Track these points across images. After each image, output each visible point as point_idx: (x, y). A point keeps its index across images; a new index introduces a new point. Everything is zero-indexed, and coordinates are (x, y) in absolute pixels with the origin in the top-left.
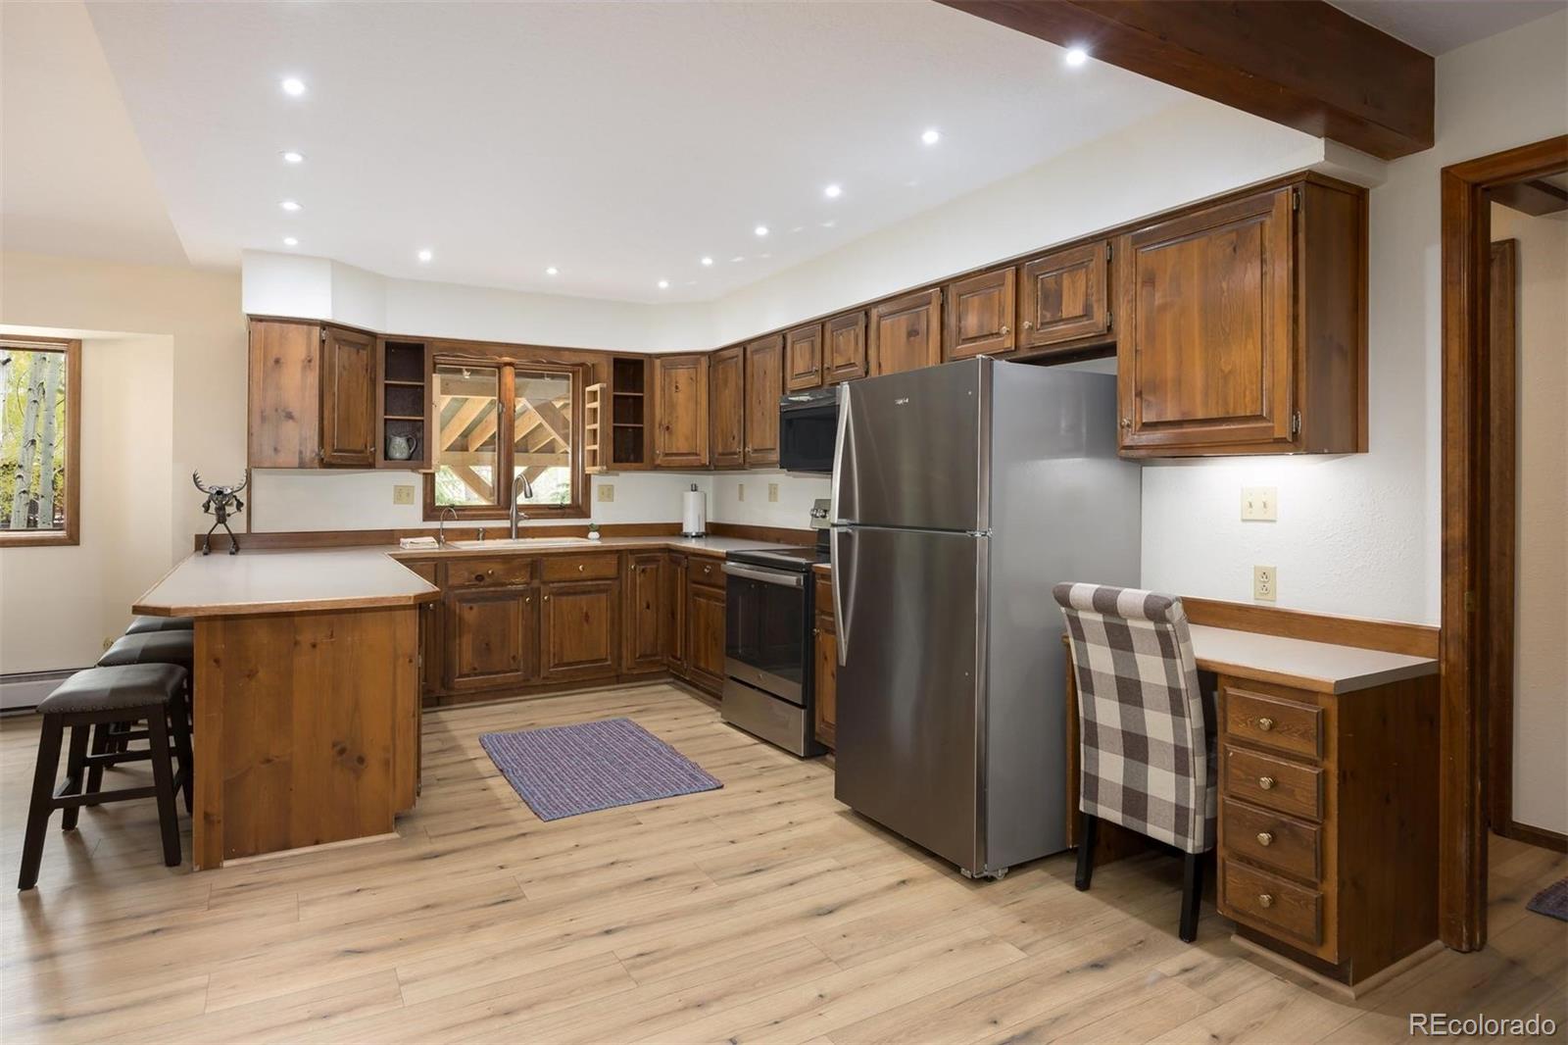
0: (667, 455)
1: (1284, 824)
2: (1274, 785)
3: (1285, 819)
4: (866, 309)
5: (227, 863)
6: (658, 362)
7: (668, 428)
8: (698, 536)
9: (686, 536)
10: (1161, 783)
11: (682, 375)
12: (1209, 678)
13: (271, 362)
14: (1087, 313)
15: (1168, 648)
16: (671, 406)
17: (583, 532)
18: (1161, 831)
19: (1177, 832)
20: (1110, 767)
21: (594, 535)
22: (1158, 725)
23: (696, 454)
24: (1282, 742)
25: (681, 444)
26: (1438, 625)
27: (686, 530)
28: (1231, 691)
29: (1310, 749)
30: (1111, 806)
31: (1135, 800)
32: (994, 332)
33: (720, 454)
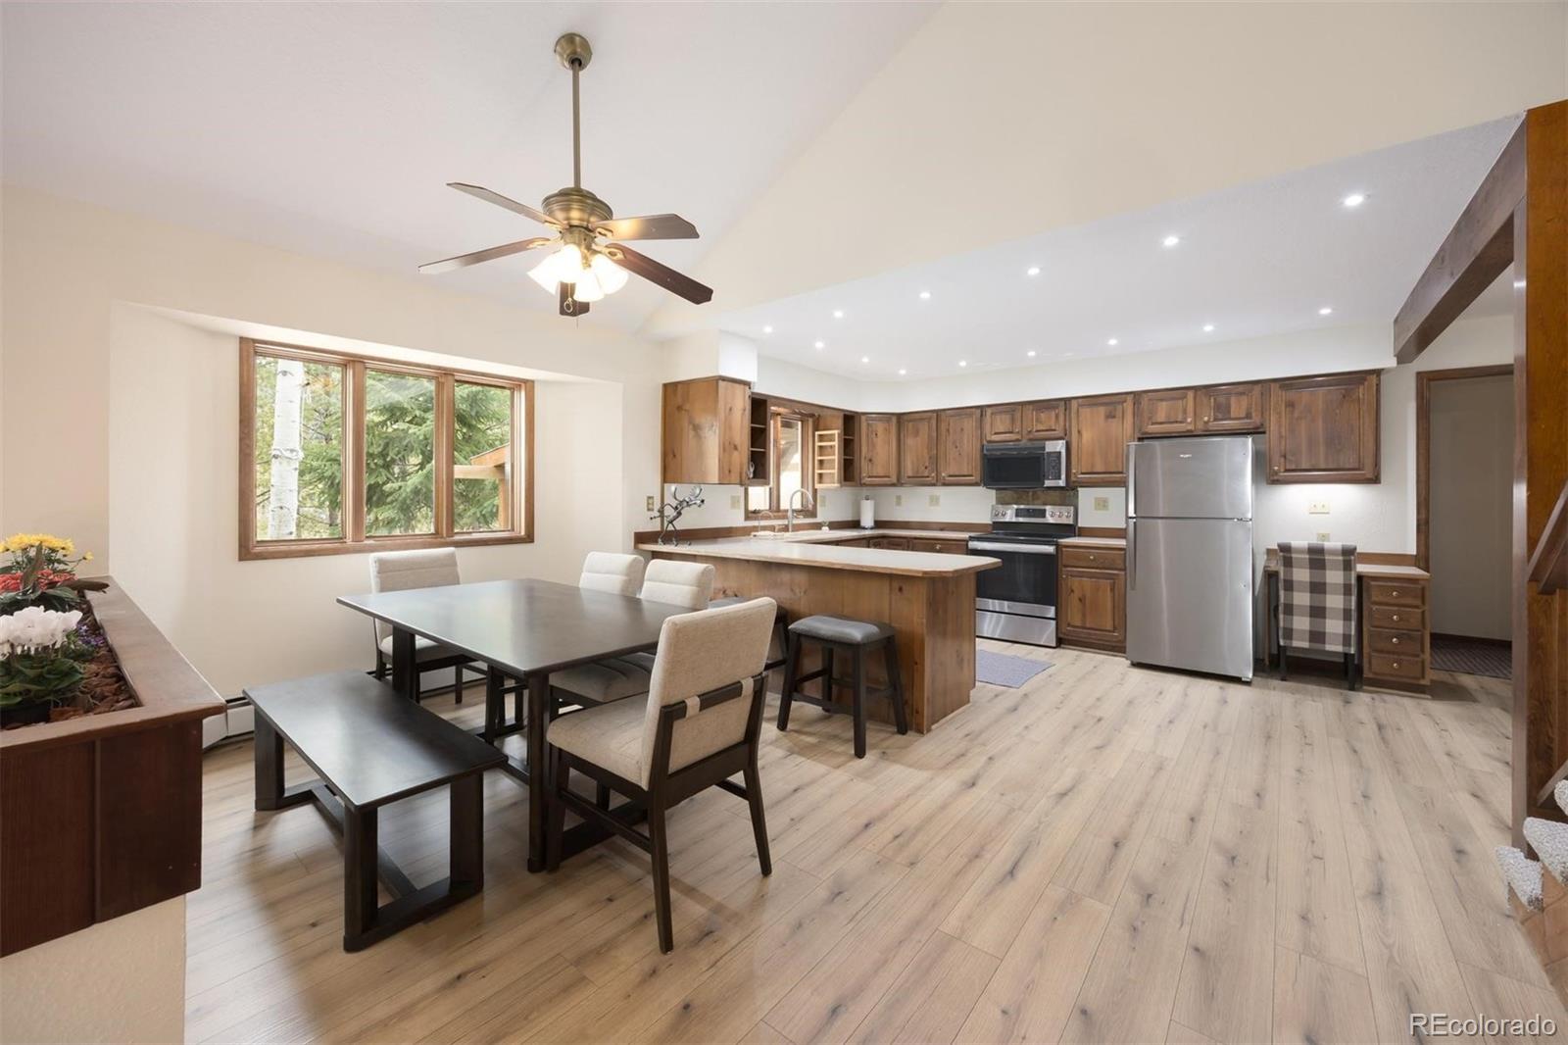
0: (870, 477)
1: (1403, 634)
2: (1401, 619)
3: (1405, 632)
4: (1067, 401)
5: (933, 727)
6: (863, 418)
7: (870, 460)
8: (872, 528)
9: (864, 528)
10: (1334, 626)
11: (880, 427)
12: (1360, 578)
13: (728, 410)
14: (1248, 416)
15: (1348, 566)
16: (872, 446)
17: (818, 526)
18: (1334, 647)
19: (1344, 645)
20: (1301, 623)
21: (825, 529)
22: (1334, 601)
23: (889, 477)
24: (1403, 601)
25: (879, 470)
26: (1415, 553)
27: (863, 524)
28: (1373, 583)
29: (1418, 602)
30: (1302, 640)
31: (1317, 636)
32: (1179, 420)
33: (909, 477)
